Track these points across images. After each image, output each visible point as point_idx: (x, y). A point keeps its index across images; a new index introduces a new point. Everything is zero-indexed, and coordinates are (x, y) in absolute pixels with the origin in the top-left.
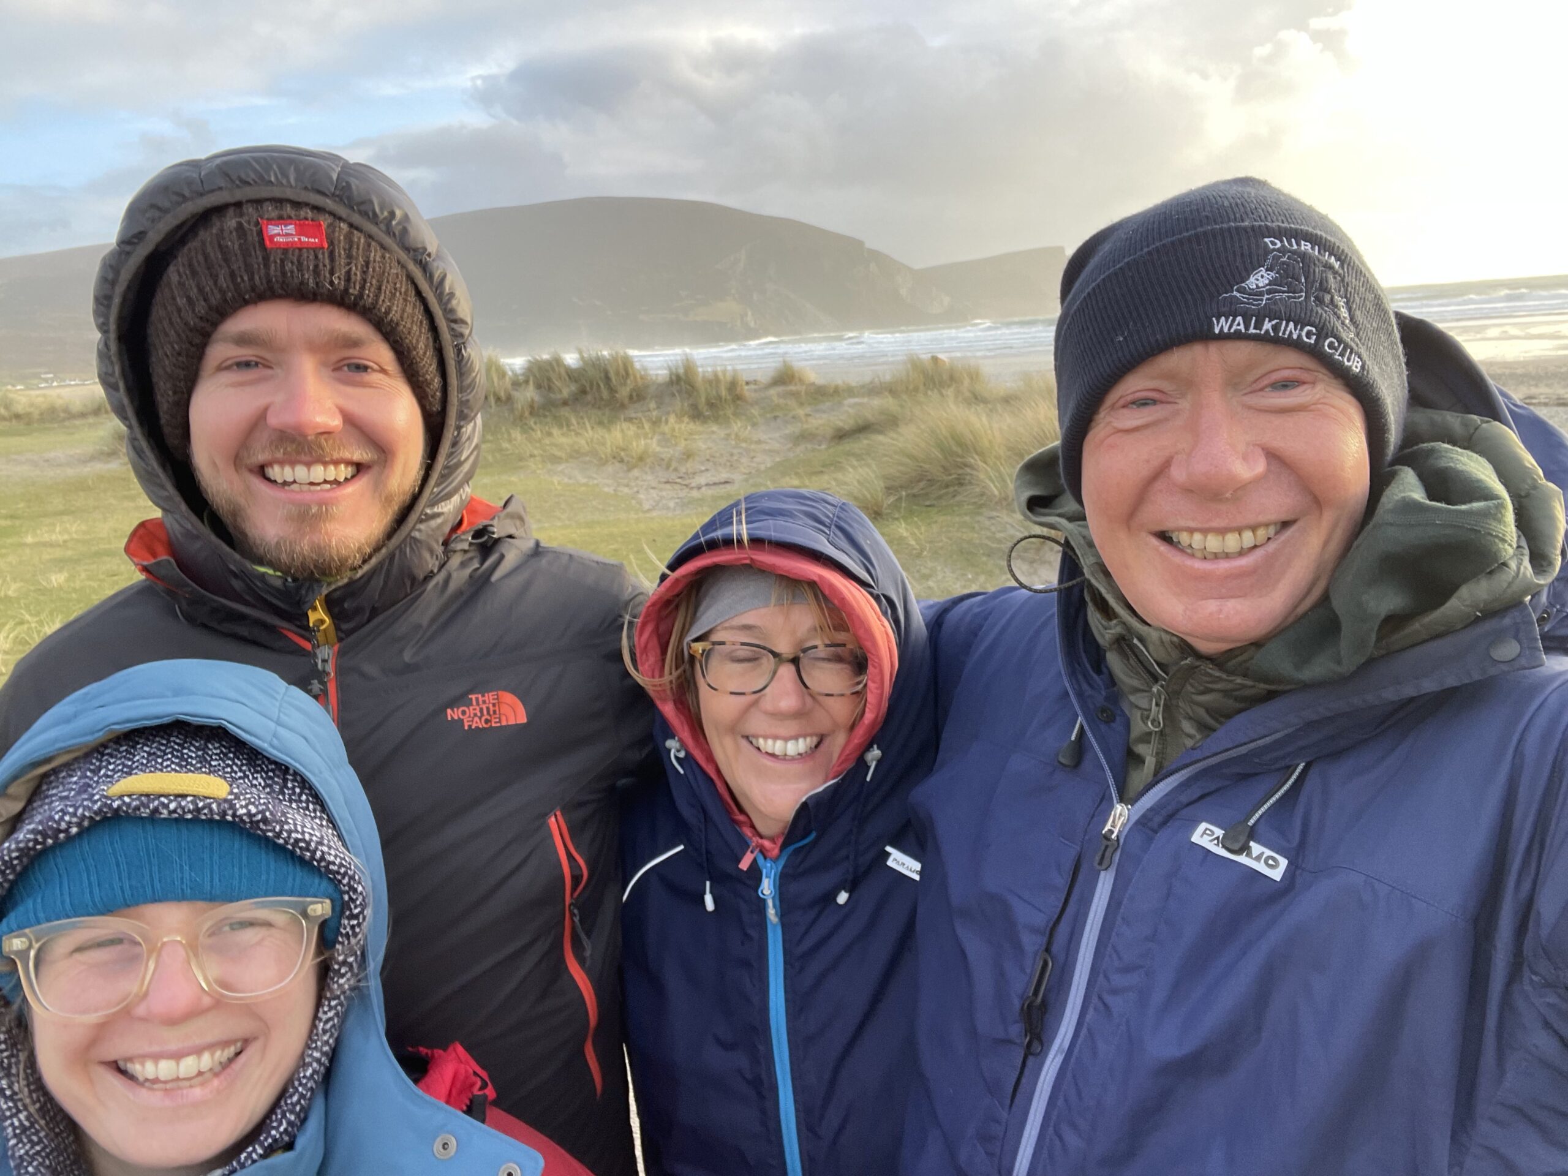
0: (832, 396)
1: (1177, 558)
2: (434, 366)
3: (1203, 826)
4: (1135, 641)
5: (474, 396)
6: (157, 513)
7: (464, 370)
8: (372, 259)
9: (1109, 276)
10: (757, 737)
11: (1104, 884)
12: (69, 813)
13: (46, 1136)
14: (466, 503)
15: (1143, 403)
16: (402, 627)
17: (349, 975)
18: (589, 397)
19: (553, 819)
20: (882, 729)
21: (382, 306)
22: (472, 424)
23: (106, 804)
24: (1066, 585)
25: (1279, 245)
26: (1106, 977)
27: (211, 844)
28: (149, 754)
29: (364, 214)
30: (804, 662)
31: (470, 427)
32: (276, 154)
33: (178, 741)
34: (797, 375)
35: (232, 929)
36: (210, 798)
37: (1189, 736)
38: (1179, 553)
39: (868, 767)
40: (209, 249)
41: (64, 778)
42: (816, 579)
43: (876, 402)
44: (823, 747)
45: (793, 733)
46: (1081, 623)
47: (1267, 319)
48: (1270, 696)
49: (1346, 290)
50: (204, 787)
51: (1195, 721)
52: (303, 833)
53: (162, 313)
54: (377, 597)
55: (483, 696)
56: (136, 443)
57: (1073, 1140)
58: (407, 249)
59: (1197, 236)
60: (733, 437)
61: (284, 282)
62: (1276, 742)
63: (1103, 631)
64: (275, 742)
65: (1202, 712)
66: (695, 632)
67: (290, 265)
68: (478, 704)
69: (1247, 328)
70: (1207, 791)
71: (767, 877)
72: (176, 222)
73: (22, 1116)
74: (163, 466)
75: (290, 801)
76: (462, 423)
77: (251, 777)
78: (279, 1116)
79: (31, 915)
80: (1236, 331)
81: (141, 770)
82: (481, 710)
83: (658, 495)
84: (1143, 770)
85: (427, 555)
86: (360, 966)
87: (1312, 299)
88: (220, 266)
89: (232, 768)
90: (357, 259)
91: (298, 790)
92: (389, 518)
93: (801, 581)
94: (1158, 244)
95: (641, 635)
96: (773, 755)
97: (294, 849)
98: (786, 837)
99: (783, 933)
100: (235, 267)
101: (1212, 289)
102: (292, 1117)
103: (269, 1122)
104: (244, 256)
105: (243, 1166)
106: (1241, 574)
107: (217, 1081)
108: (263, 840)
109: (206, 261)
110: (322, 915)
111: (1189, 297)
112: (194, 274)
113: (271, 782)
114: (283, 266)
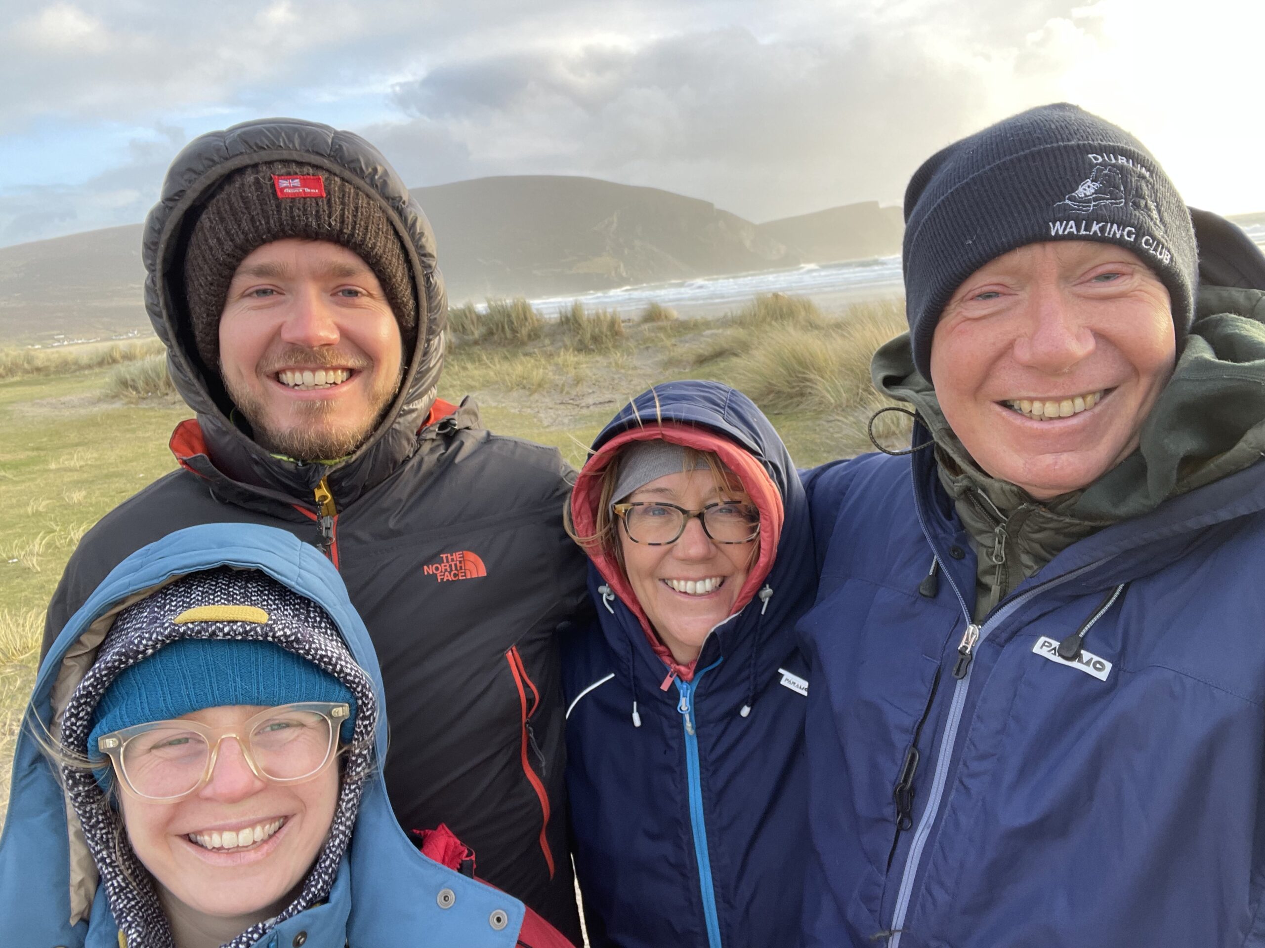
0: (692, 329)
1: (1018, 421)
2: (409, 291)
3: (1042, 639)
4: (980, 491)
5: (440, 315)
6: (193, 415)
7: (432, 294)
8: (360, 205)
9: (957, 190)
10: (671, 579)
11: (961, 691)
12: (145, 638)
13: (137, 894)
14: (433, 402)
15: (988, 296)
17: (364, 764)
18: (496, 337)
19: (510, 653)
20: (772, 572)
21: (369, 242)
22: (438, 338)
23: (174, 629)
24: (919, 448)
25: (1100, 160)
26: (965, 764)
27: (257, 660)
28: (202, 592)
29: (354, 170)
30: (707, 517)
31: (436, 340)
32: (283, 125)
33: (224, 582)
34: (663, 313)
35: (273, 730)
36: (255, 623)
37: (1028, 567)
38: (1019, 417)
39: (763, 603)
40: (233, 200)
41: (135, 614)
43: (729, 332)
44: (726, 584)
45: (701, 575)
46: (932, 478)
47: (1095, 222)
48: (1093, 531)
49: (1156, 196)
50: (250, 615)
51: (1032, 554)
52: (326, 650)
53: (197, 252)
54: (367, 478)
55: (452, 555)
56: (176, 359)
57: (941, 896)
58: (387, 198)
59: (1032, 154)
60: (613, 364)
61: (293, 224)
62: (1098, 568)
63: (953, 485)
64: (300, 580)
65: (1037, 547)
66: (618, 496)
67: (297, 211)
68: (448, 562)
69: (1078, 230)
70: (1046, 610)
71: (683, 696)
72: (208, 182)
73: (119, 879)
74: (198, 378)
75: (313, 627)
76: (431, 337)
77: (282, 609)
78: (316, 877)
79: (118, 720)
80: (1069, 233)
81: (198, 604)
82: (450, 566)
83: (554, 414)
84: (990, 597)
85: (405, 443)
86: (371, 759)
87: (1131, 204)
88: (242, 213)
89: (267, 602)
90: (349, 205)
91: (318, 619)
92: (375, 413)
93: (703, 451)
94: (998, 162)
95: (575, 502)
96: (685, 593)
97: (319, 663)
98: (698, 663)
99: (699, 743)
100: (254, 213)
101: (1048, 198)
102: (327, 878)
103: (307, 882)
104: (261, 205)
105: (291, 915)
106: (1073, 432)
107: (266, 847)
108: (295, 657)
109: (231, 209)
110: (343, 716)
111: (1028, 206)
112: (222, 220)
113: (297, 613)
114: (291, 212)
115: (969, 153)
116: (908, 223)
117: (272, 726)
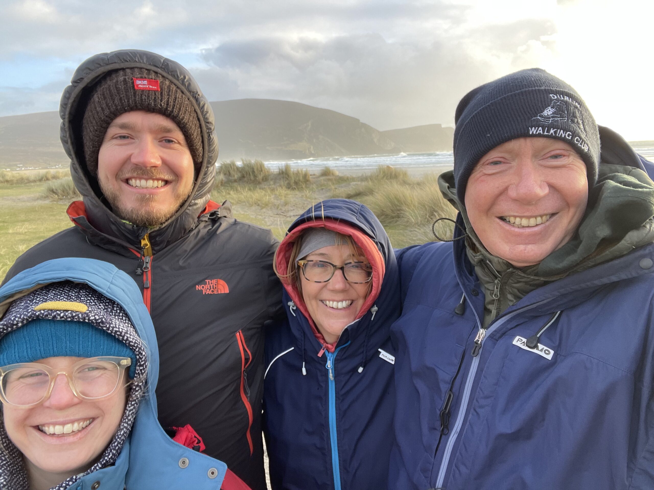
1: (507, 227)
2: (200, 143)
3: (518, 337)
4: (488, 262)
5: (214, 155)
7: (211, 143)
8: (177, 97)
9: (483, 108)
10: (326, 300)
11: (476, 362)
12: (17, 317)
13: (8, 458)
14: (208, 201)
15: (496, 163)
16: (179, 251)
17: (140, 391)
19: (238, 334)
20: (378, 298)
21: (181, 116)
23: (33, 313)
24: (457, 239)
25: (556, 97)
26: (477, 400)
27: (79, 332)
28: (55, 294)
29: (174, 76)
30: (346, 269)
31: (212, 168)
33: (67, 289)
35: (89, 370)
36: (78, 312)
37: (511, 301)
38: (508, 225)
39: (373, 314)
40: (112, 88)
41: (18, 304)
42: (351, 234)
44: (354, 304)
45: (341, 299)
46: (463, 254)
47: (552, 129)
48: (545, 283)
49: (582, 117)
50: (77, 308)
51: (513, 294)
52: (119, 328)
53: (90, 114)
54: (170, 237)
55: (211, 281)
56: (75, 166)
58: (190, 92)
59: (522, 92)
61: (141, 103)
62: (547, 303)
63: (474, 258)
64: (109, 290)
65: (516, 291)
66: (301, 256)
67: (144, 96)
68: (209, 284)
69: (543, 132)
70: (519, 323)
71: (329, 360)
72: (96, 75)
74: (85, 177)
75: (115, 315)
76: (209, 165)
77: (98, 305)
78: (109, 451)
79: (2, 361)
80: (539, 133)
81: (51, 300)
82: (210, 286)
84: (491, 316)
85: (191, 221)
86: (145, 387)
87: (570, 120)
88: (116, 95)
89: (90, 301)
90: (171, 96)
91: (118, 311)
92: (178, 204)
93: (346, 235)
94: (505, 96)
95: (278, 257)
96: (333, 308)
97: (115, 335)
98: (338, 343)
99: (336, 384)
100: (122, 96)
101: (529, 115)
102: (115, 452)
103: (104, 453)
104: (126, 92)
105: (92, 472)
106: (534, 234)
107: (80, 435)
108: (102, 331)
109: (110, 93)
110: (127, 364)
111: (519, 118)
112: (105, 98)
113: (107, 307)
114: (141, 97)
115: (490, 90)
116: (457, 125)
117: (89, 369)
